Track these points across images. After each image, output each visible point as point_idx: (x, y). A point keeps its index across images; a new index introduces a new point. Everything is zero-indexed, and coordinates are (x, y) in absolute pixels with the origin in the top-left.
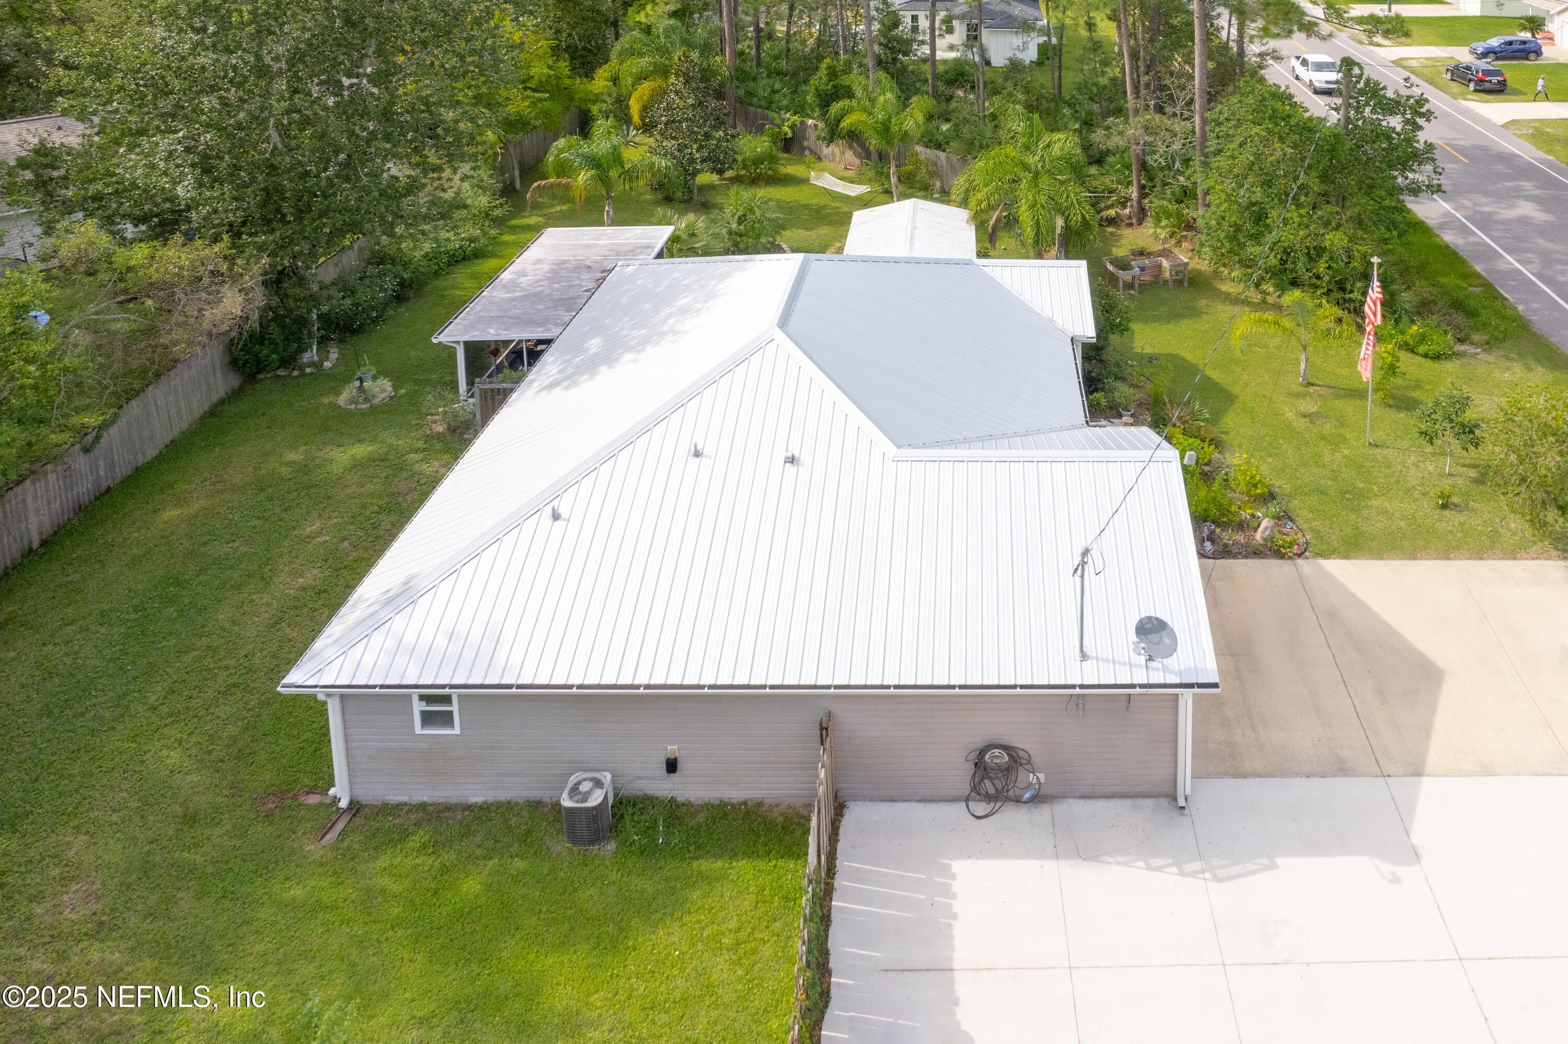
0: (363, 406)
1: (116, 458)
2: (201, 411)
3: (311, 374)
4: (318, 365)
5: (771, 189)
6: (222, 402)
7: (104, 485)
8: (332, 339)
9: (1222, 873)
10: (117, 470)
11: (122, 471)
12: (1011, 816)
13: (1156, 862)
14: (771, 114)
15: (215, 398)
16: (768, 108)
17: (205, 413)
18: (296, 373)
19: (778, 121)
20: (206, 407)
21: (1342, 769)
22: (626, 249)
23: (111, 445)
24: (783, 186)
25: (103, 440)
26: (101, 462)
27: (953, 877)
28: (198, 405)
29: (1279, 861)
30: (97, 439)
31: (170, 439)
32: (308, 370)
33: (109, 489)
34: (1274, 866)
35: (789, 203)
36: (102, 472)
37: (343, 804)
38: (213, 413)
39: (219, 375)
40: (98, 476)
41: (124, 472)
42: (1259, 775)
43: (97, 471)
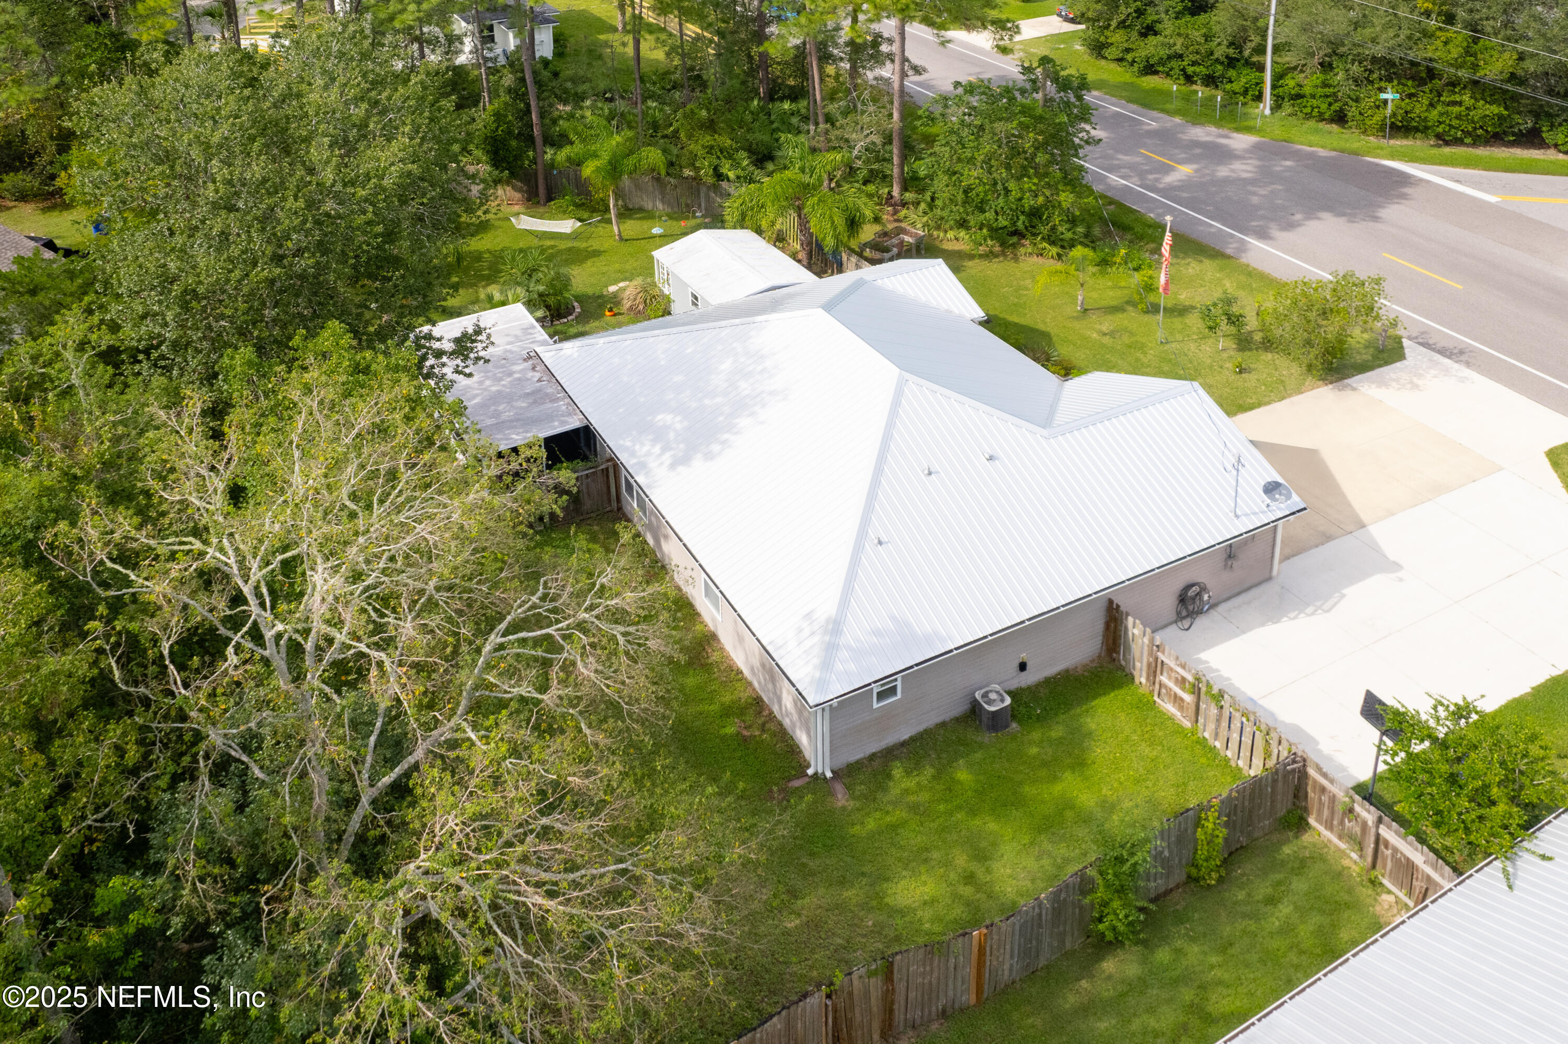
9: (1325, 607)
12: (1201, 622)
13: (1292, 615)
21: (1328, 538)
27: (1207, 662)
29: (1344, 591)
34: (1343, 596)
37: (829, 774)
42: (1294, 556)
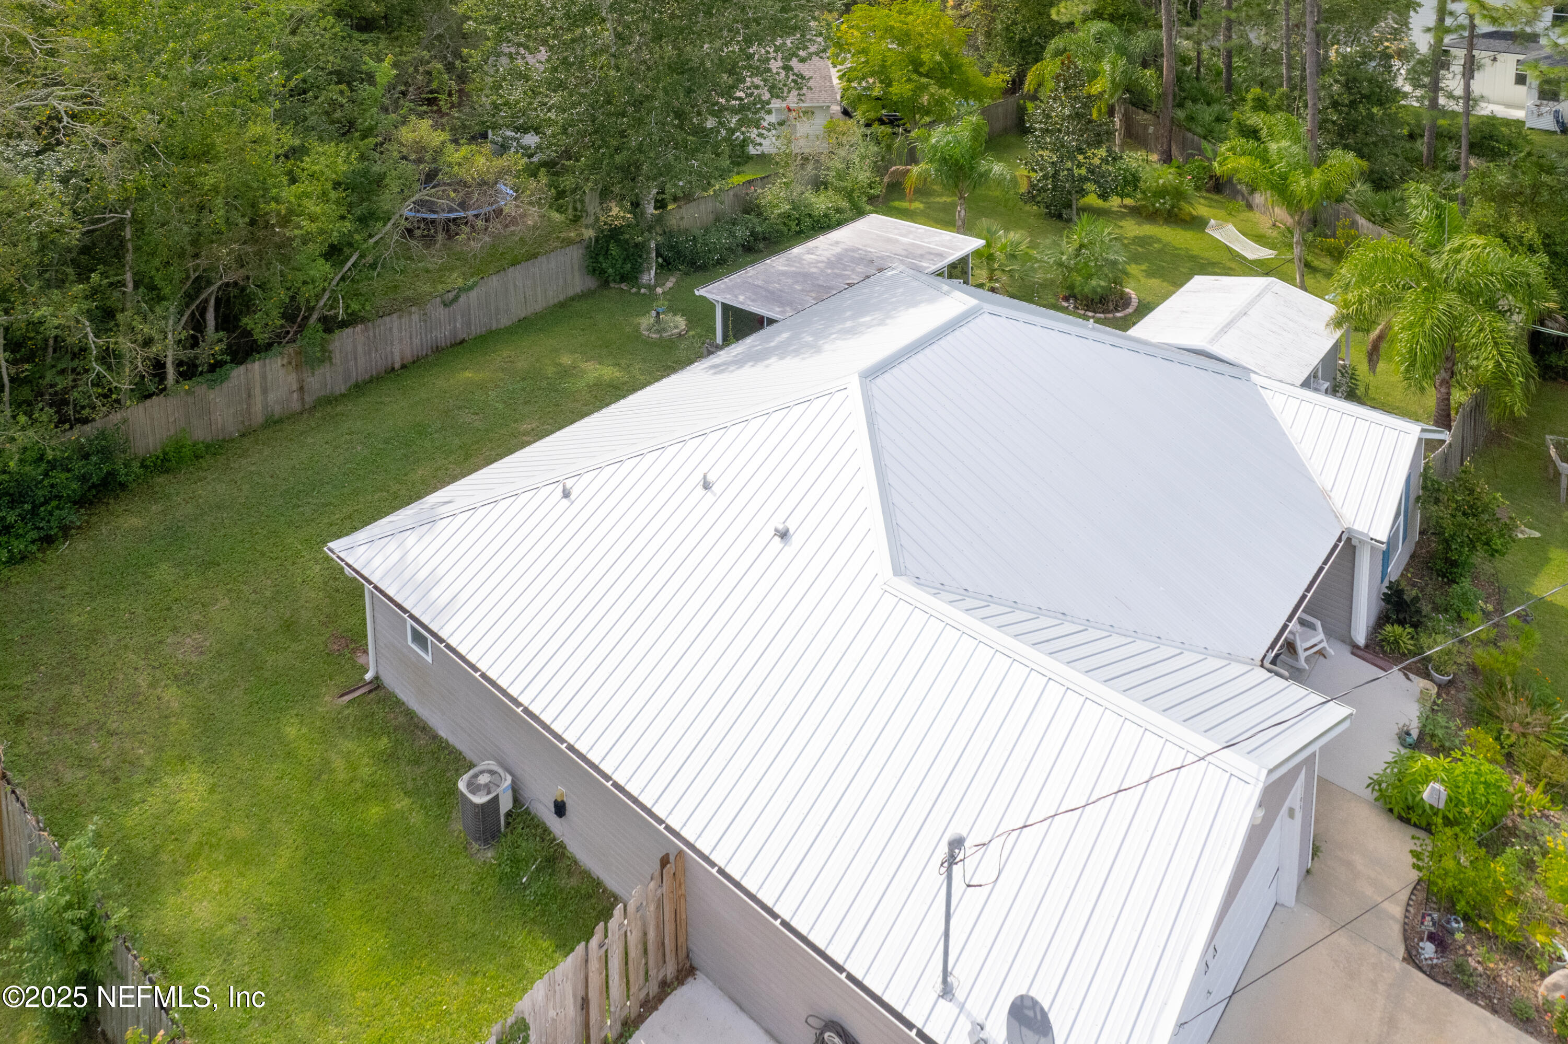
0: (654, 336)
1: (473, 317)
2: (556, 301)
3: (644, 294)
4: (651, 288)
5: (1168, 229)
6: (572, 299)
7: (461, 336)
8: (680, 270)
10: (473, 328)
11: (476, 330)
14: (1205, 144)
15: (571, 292)
16: (1205, 138)
17: (560, 302)
18: (634, 290)
19: (1210, 154)
20: (562, 298)
22: (920, 252)
23: (469, 305)
24: (1185, 229)
25: (461, 299)
26: (459, 317)
28: (555, 294)
30: (456, 298)
31: (523, 315)
32: (643, 291)
33: (463, 342)
35: (1176, 249)
36: (458, 325)
37: (368, 676)
38: (562, 305)
39: (577, 274)
40: (455, 327)
41: (478, 331)
43: (455, 323)
